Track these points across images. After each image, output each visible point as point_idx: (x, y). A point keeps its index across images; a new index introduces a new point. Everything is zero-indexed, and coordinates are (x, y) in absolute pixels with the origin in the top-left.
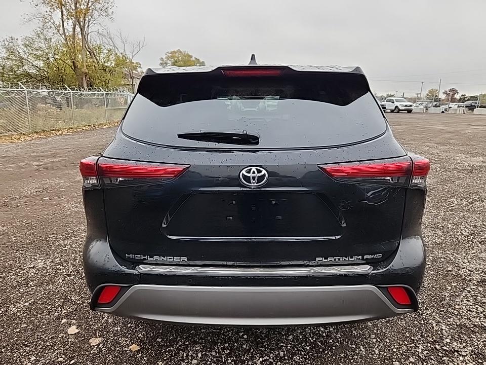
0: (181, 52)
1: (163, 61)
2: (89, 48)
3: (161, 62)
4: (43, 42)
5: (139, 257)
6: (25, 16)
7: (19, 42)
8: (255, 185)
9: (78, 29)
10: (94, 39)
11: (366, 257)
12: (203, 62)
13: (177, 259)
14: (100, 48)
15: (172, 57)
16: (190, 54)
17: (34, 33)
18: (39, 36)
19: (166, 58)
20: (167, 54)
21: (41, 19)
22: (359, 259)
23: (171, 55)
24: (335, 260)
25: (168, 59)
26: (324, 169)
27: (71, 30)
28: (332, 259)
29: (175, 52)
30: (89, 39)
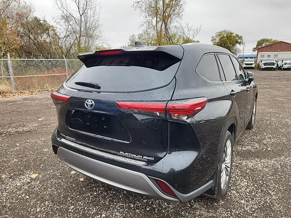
0: (226, 31)
1: (213, 38)
2: (169, 36)
3: (212, 39)
4: (146, 36)
5: (63, 135)
6: (141, 23)
7: (137, 37)
8: (90, 108)
9: (163, 26)
10: (172, 30)
11: (144, 157)
12: (241, 37)
13: (72, 139)
14: (175, 35)
15: (219, 35)
16: (232, 32)
17: (143, 32)
18: (145, 33)
19: (215, 36)
20: (217, 34)
21: (147, 24)
22: (141, 157)
23: (219, 34)
24: (129, 155)
25: (217, 37)
26: (117, 103)
27: (160, 27)
28: (127, 154)
29: (222, 32)
30: (170, 31)
